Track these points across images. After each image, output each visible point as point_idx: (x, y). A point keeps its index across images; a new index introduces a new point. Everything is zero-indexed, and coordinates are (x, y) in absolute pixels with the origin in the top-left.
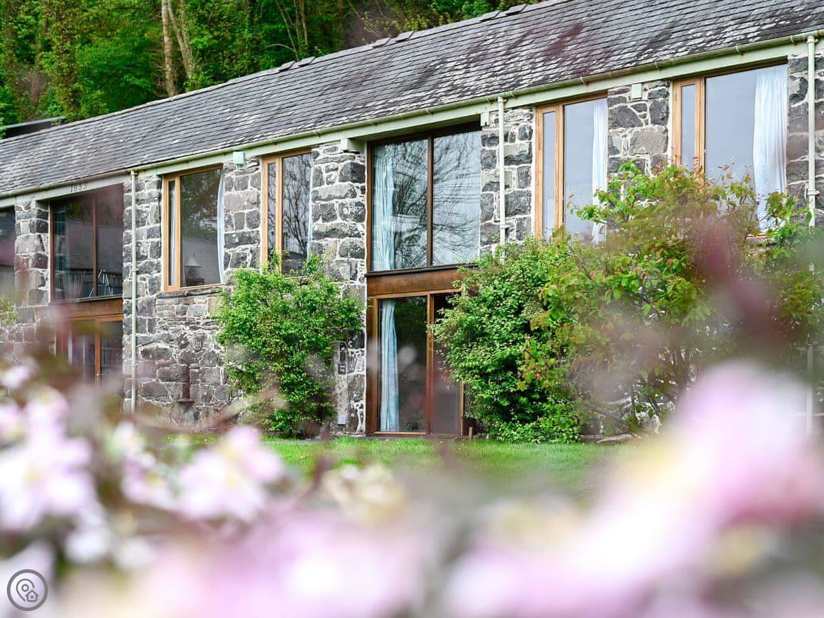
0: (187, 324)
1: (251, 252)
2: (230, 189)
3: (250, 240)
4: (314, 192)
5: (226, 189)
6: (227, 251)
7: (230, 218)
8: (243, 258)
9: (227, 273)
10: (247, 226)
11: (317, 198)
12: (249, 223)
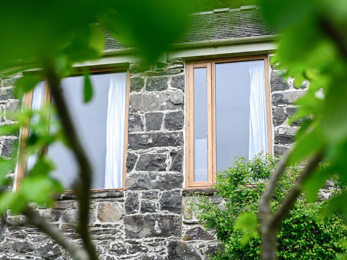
1: (172, 154)
2: (138, 89)
3: (171, 141)
4: (276, 95)
5: (132, 89)
6: (133, 152)
7: (138, 118)
8: (159, 161)
9: (133, 176)
10: (166, 127)
11: (281, 101)
12: (168, 125)
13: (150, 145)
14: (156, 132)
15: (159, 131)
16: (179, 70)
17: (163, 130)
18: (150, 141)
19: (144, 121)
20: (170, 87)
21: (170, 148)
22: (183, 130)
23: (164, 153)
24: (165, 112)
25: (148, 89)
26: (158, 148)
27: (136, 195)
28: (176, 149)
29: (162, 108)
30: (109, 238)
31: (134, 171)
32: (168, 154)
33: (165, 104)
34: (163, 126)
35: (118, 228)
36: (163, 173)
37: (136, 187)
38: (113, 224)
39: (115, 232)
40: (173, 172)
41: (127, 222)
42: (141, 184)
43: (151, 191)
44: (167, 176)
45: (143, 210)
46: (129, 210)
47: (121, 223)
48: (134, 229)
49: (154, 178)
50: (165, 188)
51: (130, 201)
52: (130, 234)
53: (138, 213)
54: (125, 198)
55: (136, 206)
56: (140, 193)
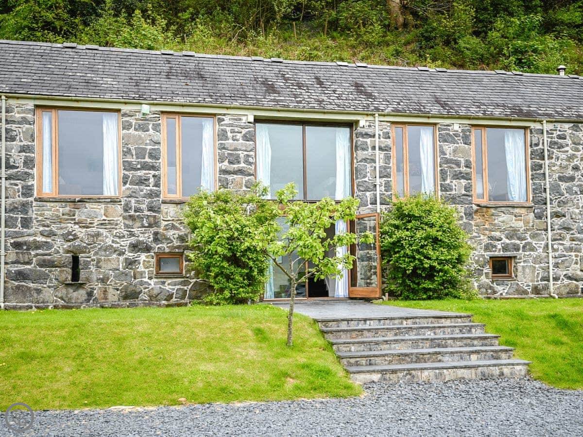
0: (75, 223)
1: (154, 176)
2: (128, 129)
3: (153, 168)
4: (221, 144)
5: (124, 128)
6: (126, 173)
7: (130, 149)
8: (145, 180)
9: (128, 189)
10: (149, 158)
11: (224, 148)
12: (151, 156)
13: (139, 169)
14: (143, 160)
15: (145, 160)
16: (158, 119)
17: (147, 159)
18: (139, 166)
19: (134, 152)
20: (151, 130)
21: (153, 172)
22: (160, 161)
23: (149, 175)
24: (149, 147)
25: (136, 130)
26: (144, 172)
27: (130, 201)
28: (157, 173)
29: (146, 144)
30: (113, 228)
31: (128, 186)
32: (151, 176)
33: (148, 142)
34: (147, 156)
35: (118, 222)
36: (148, 188)
37: (130, 196)
38: (115, 219)
39: (117, 224)
40: (154, 188)
41: (124, 218)
42: (134, 194)
43: (140, 199)
44: (151, 190)
45: (135, 211)
46: (126, 210)
47: (121, 219)
48: (130, 223)
49: (142, 191)
50: (150, 198)
51: (126, 205)
52: (126, 226)
53: (132, 213)
54: (123, 203)
55: (130, 208)
56: (133, 200)
